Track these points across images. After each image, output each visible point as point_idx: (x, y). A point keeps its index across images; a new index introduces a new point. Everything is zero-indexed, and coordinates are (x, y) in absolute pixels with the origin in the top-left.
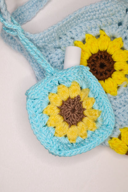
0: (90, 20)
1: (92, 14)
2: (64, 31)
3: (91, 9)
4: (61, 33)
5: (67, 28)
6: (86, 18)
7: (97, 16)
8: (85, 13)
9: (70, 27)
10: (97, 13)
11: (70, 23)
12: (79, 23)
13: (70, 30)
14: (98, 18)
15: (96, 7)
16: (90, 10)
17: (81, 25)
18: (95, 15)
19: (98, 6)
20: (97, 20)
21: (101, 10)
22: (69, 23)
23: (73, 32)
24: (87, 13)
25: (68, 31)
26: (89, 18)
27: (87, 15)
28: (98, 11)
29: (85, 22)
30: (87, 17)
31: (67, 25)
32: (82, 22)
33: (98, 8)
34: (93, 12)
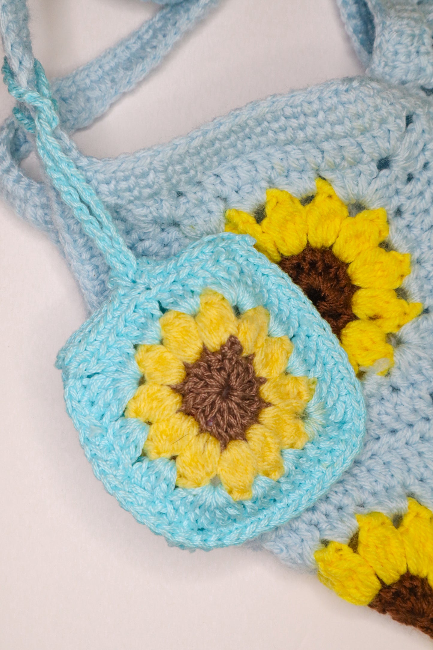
0: (285, 145)
1: (294, 123)
2: (192, 172)
3: (291, 107)
4: (184, 177)
5: (207, 163)
6: (271, 134)
7: (309, 131)
8: (269, 117)
9: (215, 159)
10: (312, 120)
11: (217, 145)
12: (248, 149)
13: (218, 171)
14: (311, 138)
15: (310, 103)
16: (288, 111)
17: (254, 156)
18: (302, 128)
19: (314, 98)
20: (308, 146)
21: (325, 112)
22: (213, 145)
23: (227, 177)
24: (276, 120)
25: (209, 173)
26: (282, 136)
27: (275, 126)
28: (316, 115)
29: (267, 150)
30: (275, 132)
31: (203, 153)
32: (257, 147)
33: (315, 106)
34: (296, 118)
